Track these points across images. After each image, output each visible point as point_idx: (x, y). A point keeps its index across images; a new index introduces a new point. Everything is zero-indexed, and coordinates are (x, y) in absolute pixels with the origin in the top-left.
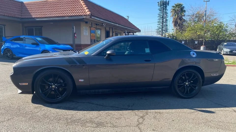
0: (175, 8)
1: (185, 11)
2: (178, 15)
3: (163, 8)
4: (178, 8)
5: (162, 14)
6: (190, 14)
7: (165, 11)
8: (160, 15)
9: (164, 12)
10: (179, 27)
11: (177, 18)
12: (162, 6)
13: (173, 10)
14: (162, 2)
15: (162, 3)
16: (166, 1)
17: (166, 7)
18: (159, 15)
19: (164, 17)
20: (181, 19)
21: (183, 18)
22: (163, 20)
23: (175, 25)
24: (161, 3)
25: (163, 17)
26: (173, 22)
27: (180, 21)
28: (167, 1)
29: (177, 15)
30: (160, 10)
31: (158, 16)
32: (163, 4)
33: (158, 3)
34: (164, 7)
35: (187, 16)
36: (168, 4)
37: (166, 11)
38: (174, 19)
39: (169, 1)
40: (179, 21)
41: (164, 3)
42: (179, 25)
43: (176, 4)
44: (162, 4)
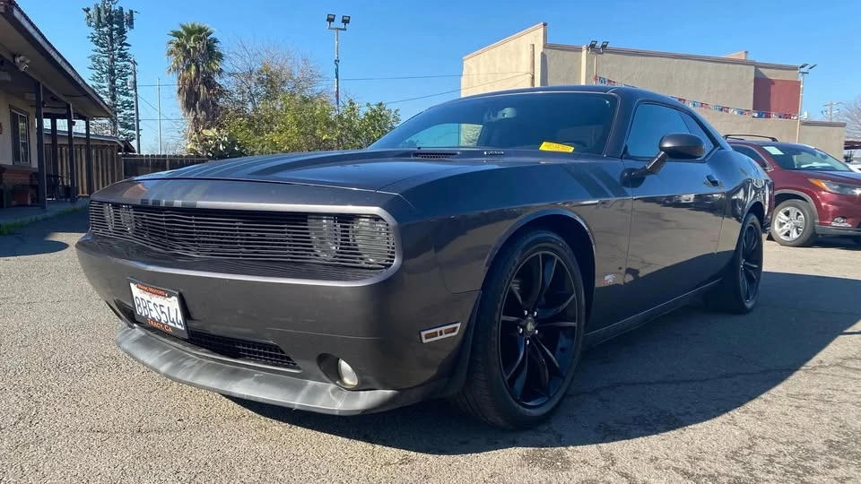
0: (183, 40)
1: (220, 56)
2: (198, 67)
3: (111, 35)
4: (194, 41)
5: (106, 59)
6: (238, 71)
7: (121, 49)
8: (98, 61)
9: (117, 52)
10: (203, 113)
11: (195, 79)
12: (105, 26)
13: (178, 45)
14: (102, 12)
15: (102, 14)
16: (121, 9)
17: (121, 32)
18: (94, 60)
19: (116, 71)
20: (209, 83)
21: (217, 79)
22: (113, 82)
23: (189, 105)
24: (99, 12)
25: (111, 72)
26: (179, 92)
27: (208, 91)
28: (126, 11)
29: (193, 67)
30: (97, 41)
31: (90, 63)
32: (110, 20)
33: (87, 10)
34: (112, 30)
35: (230, 75)
36: (131, 23)
37: (125, 47)
38: (184, 79)
39: (131, 12)
40: (203, 90)
41: (113, 14)
42: (203, 107)
43: (185, 24)
44: (105, 19)
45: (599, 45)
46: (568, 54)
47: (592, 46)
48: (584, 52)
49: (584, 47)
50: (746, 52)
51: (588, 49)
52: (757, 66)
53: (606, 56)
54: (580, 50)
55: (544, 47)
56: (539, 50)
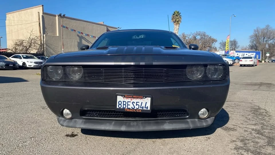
45: (62, 15)
46: (52, 17)
47: (60, 15)
48: (57, 17)
49: (57, 15)
50: (103, 22)
51: (58, 16)
52: (107, 27)
53: (65, 19)
54: (55, 16)
55: (43, 13)
56: (41, 14)
